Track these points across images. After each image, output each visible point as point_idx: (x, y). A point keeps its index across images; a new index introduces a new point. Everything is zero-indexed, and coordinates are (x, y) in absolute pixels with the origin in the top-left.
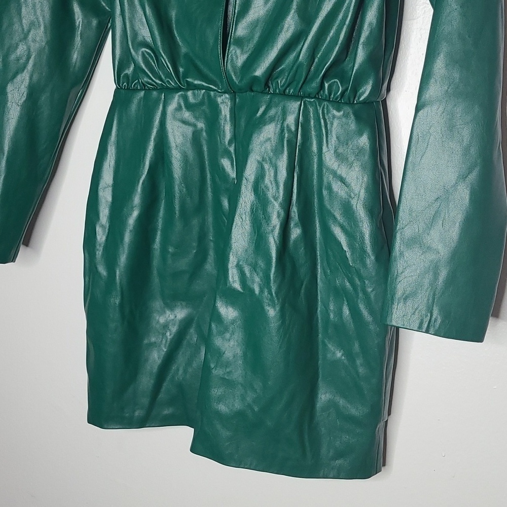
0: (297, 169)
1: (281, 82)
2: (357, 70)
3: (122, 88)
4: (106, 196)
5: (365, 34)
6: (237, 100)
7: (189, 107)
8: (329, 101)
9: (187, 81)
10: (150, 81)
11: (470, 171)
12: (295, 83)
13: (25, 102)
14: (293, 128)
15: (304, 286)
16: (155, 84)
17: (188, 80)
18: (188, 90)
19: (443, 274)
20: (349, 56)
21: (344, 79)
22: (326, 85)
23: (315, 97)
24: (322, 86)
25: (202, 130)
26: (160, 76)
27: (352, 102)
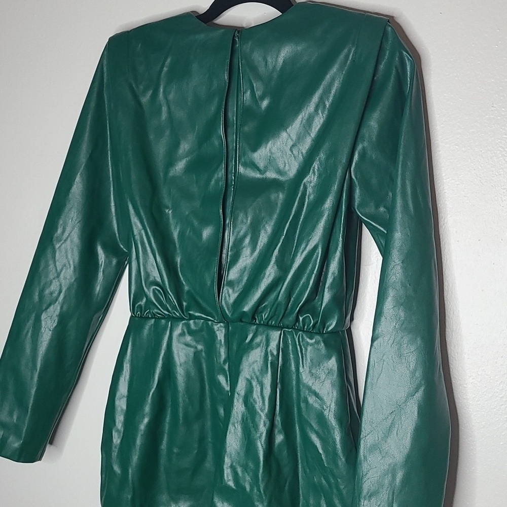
0: (279, 386)
1: (265, 316)
2: (324, 308)
3: (136, 316)
4: (121, 404)
5: (329, 280)
6: (230, 328)
7: (191, 332)
8: (303, 331)
9: (189, 313)
10: (159, 312)
11: (417, 390)
12: (275, 317)
13: (55, 327)
14: (275, 353)
15: (287, 484)
16: (163, 314)
17: (191, 312)
18: (190, 319)
19: (400, 476)
20: (318, 295)
21: (314, 314)
22: (301, 319)
23: (292, 328)
24: (297, 319)
25: (202, 351)
26: (168, 308)
27: (322, 332)
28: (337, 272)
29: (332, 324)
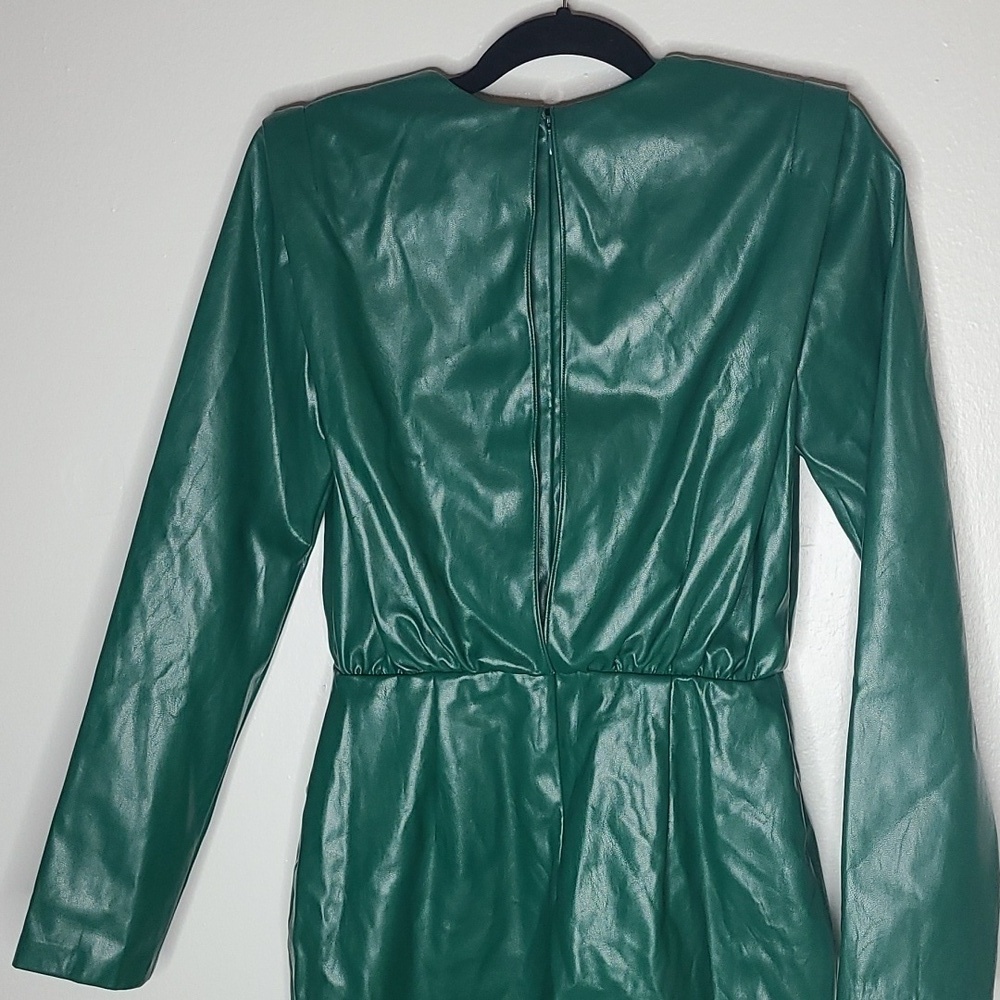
1: (637, 656)
2: (756, 635)
3: (352, 674)
4: (335, 850)
5: (766, 583)
6: (559, 683)
7: (478, 698)
8: (714, 679)
9: (480, 662)
10: (409, 662)
12: (660, 657)
13: (183, 710)
14: (661, 722)
16: (416, 666)
17: (483, 660)
18: (478, 672)
21: (733, 647)
22: (709, 657)
23: (691, 675)
24: (703, 659)
25: (498, 729)
26: (428, 655)
27: (748, 679)
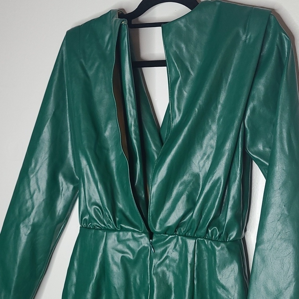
28: (236, 196)
29: (233, 234)
